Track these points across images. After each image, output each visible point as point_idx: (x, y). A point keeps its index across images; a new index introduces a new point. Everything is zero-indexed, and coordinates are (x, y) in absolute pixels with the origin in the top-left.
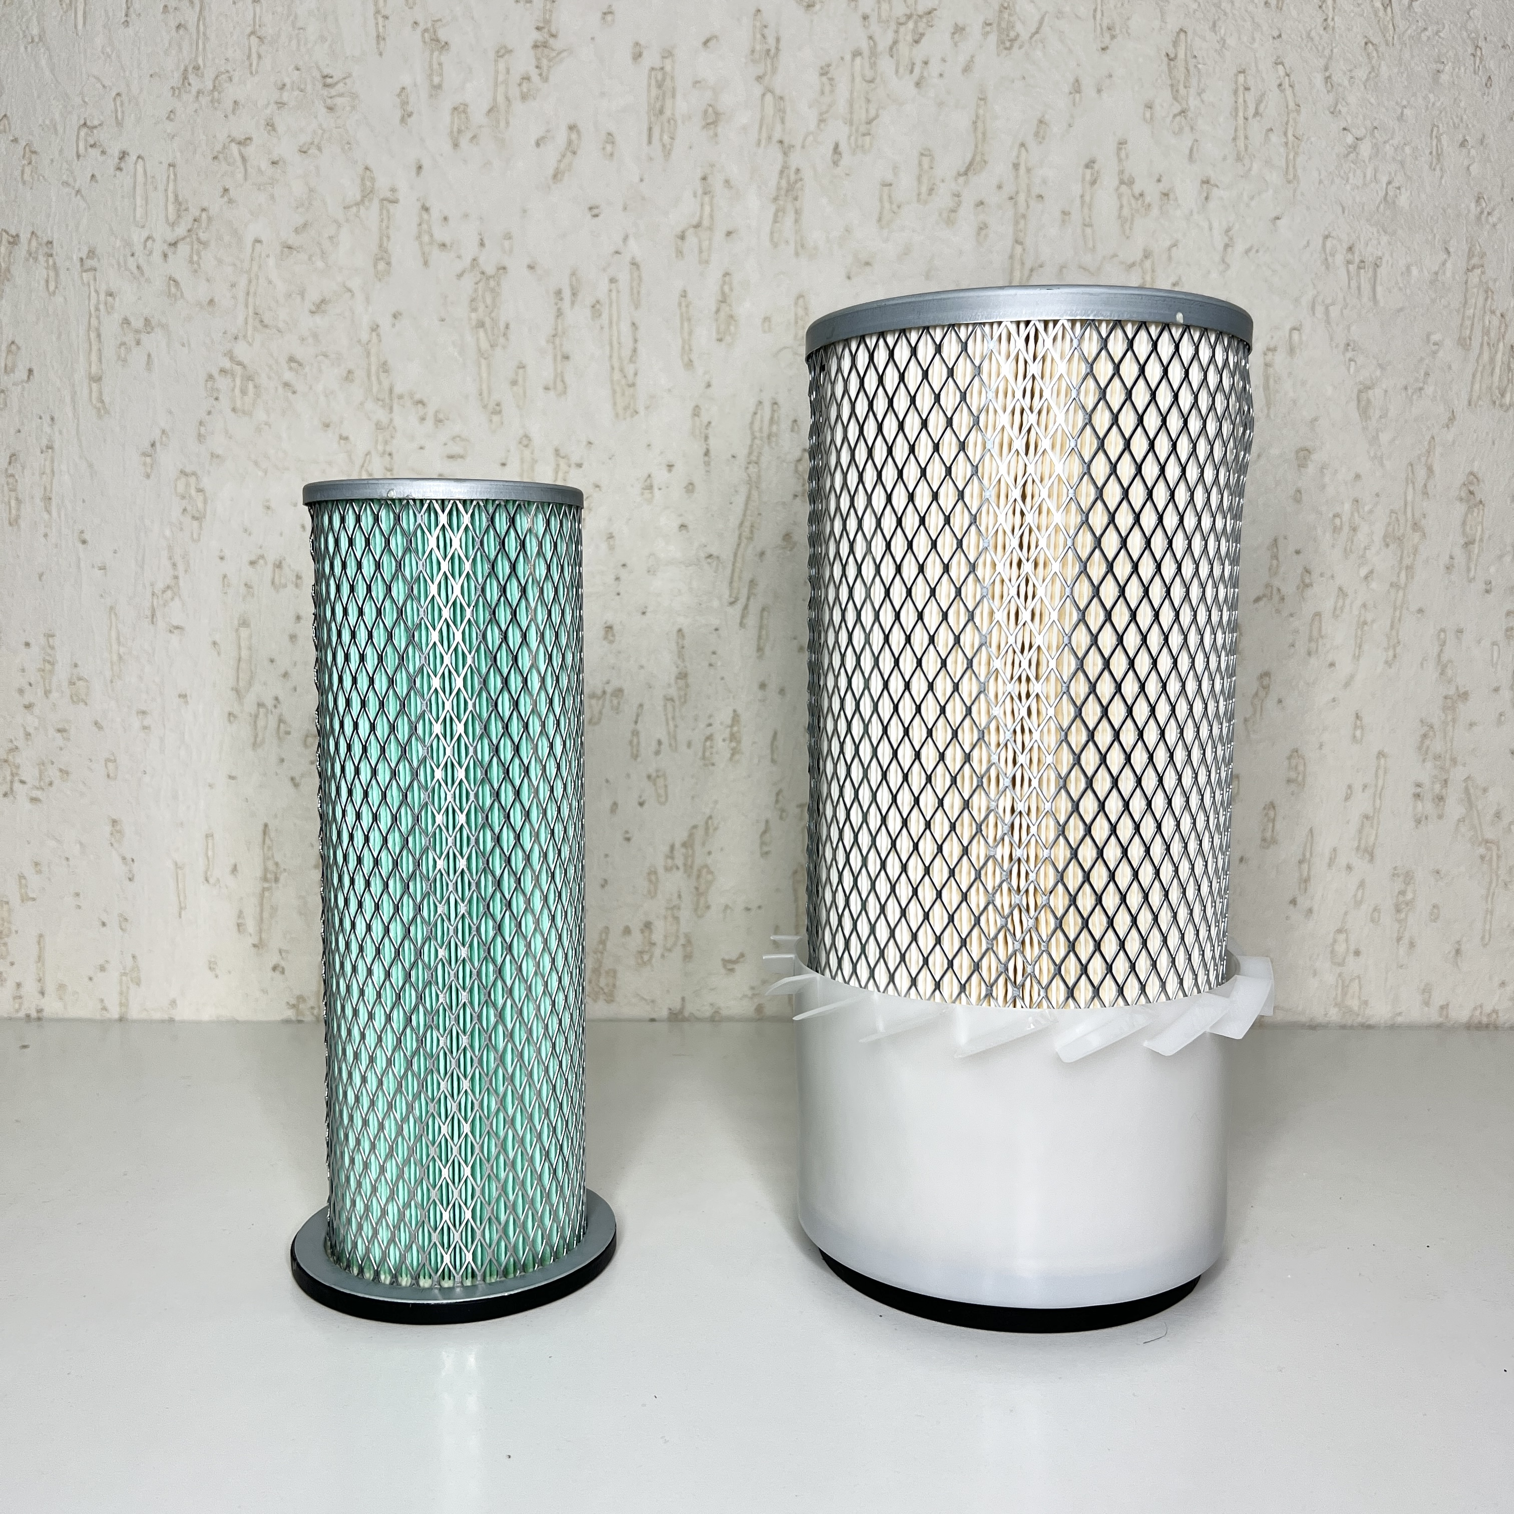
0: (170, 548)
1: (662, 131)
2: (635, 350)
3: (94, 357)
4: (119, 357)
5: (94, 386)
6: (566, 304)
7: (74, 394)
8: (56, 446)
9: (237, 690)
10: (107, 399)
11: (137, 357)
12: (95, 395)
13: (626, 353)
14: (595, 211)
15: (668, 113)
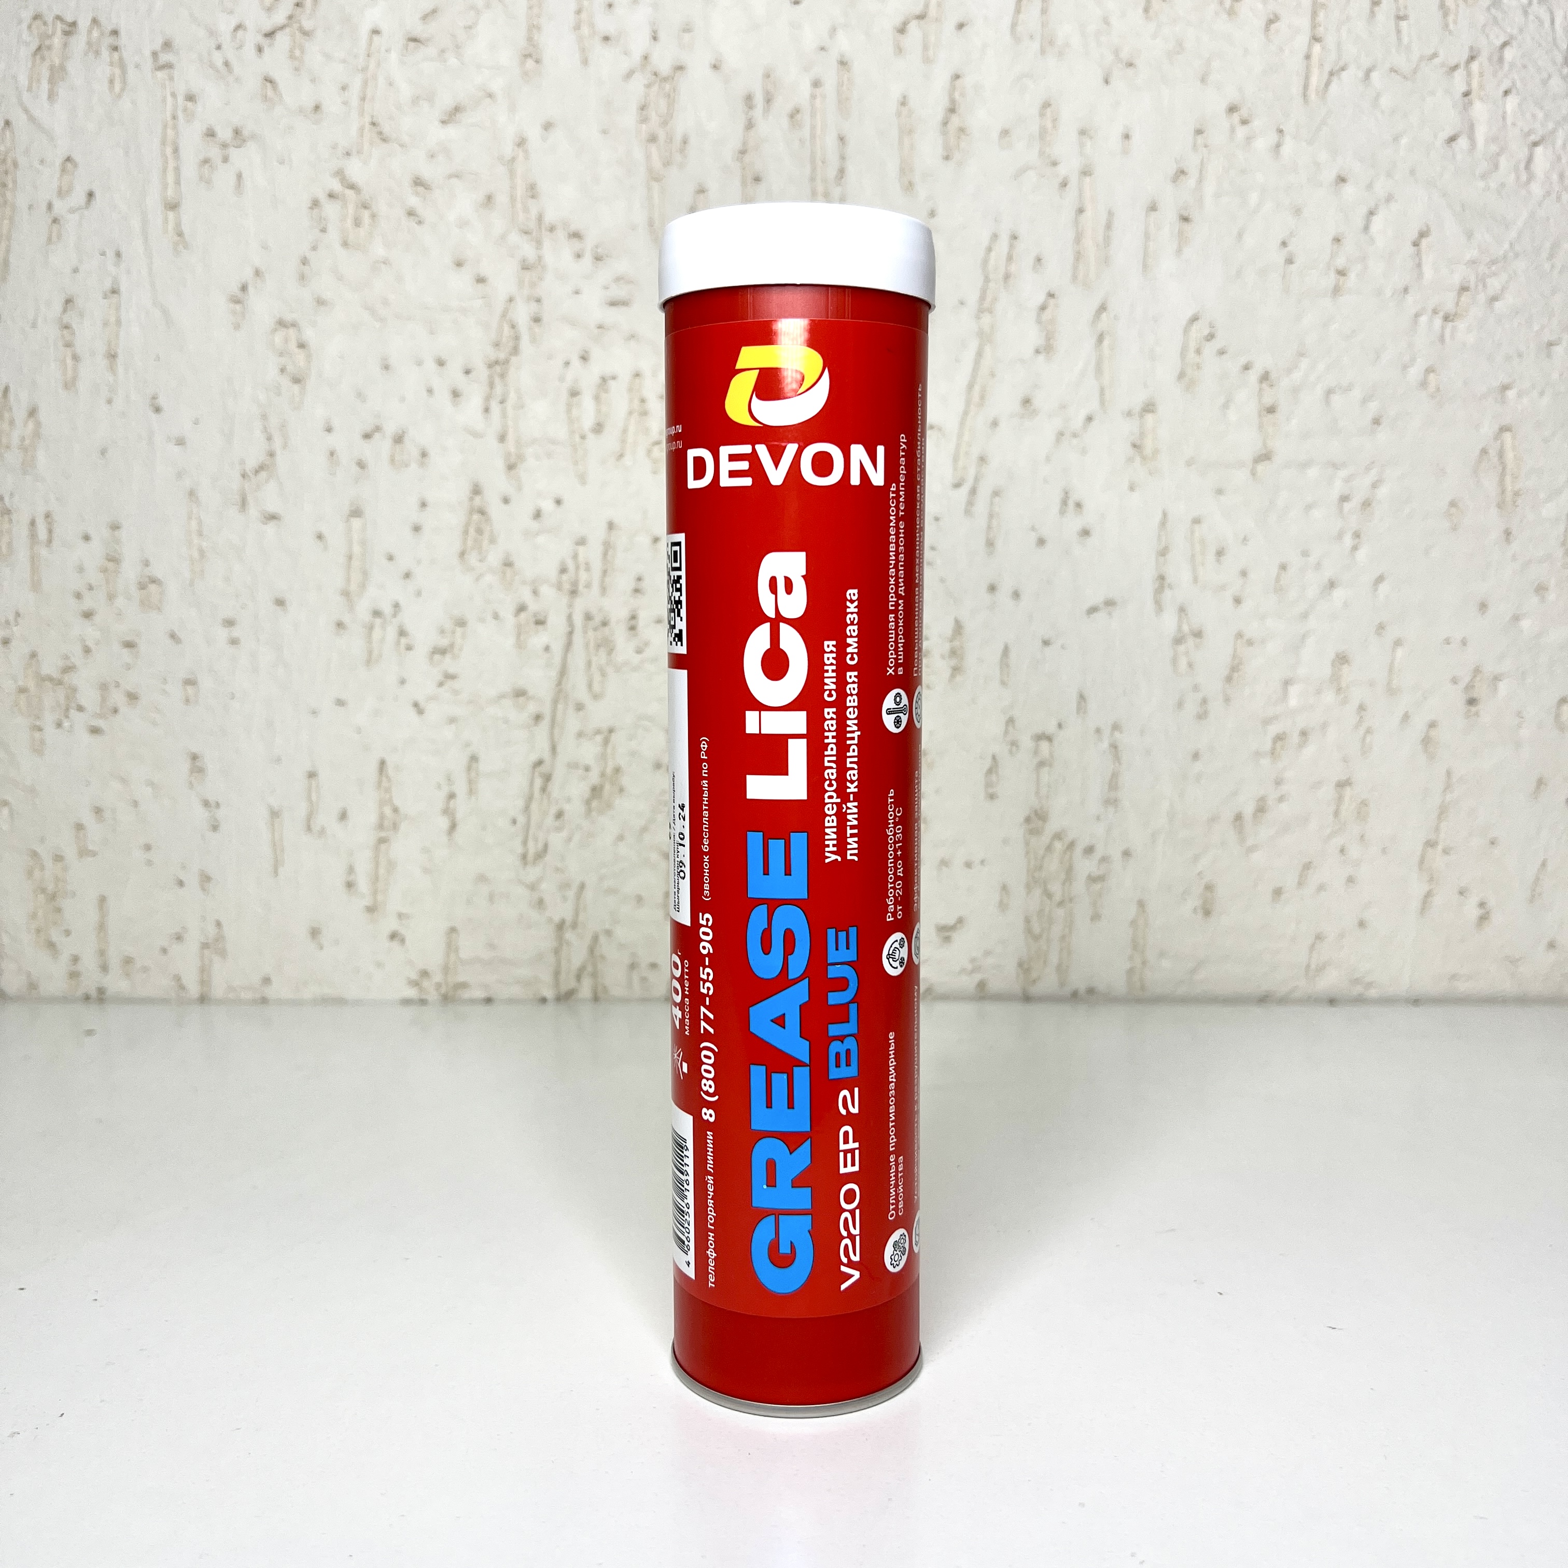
0: (264, 417)
3: (171, 178)
4: (201, 178)
5: (171, 215)
6: (758, 112)
7: (145, 223)
8: (123, 289)
9: (346, 594)
10: (186, 229)
11: (224, 177)
12: (171, 226)
13: (832, 173)
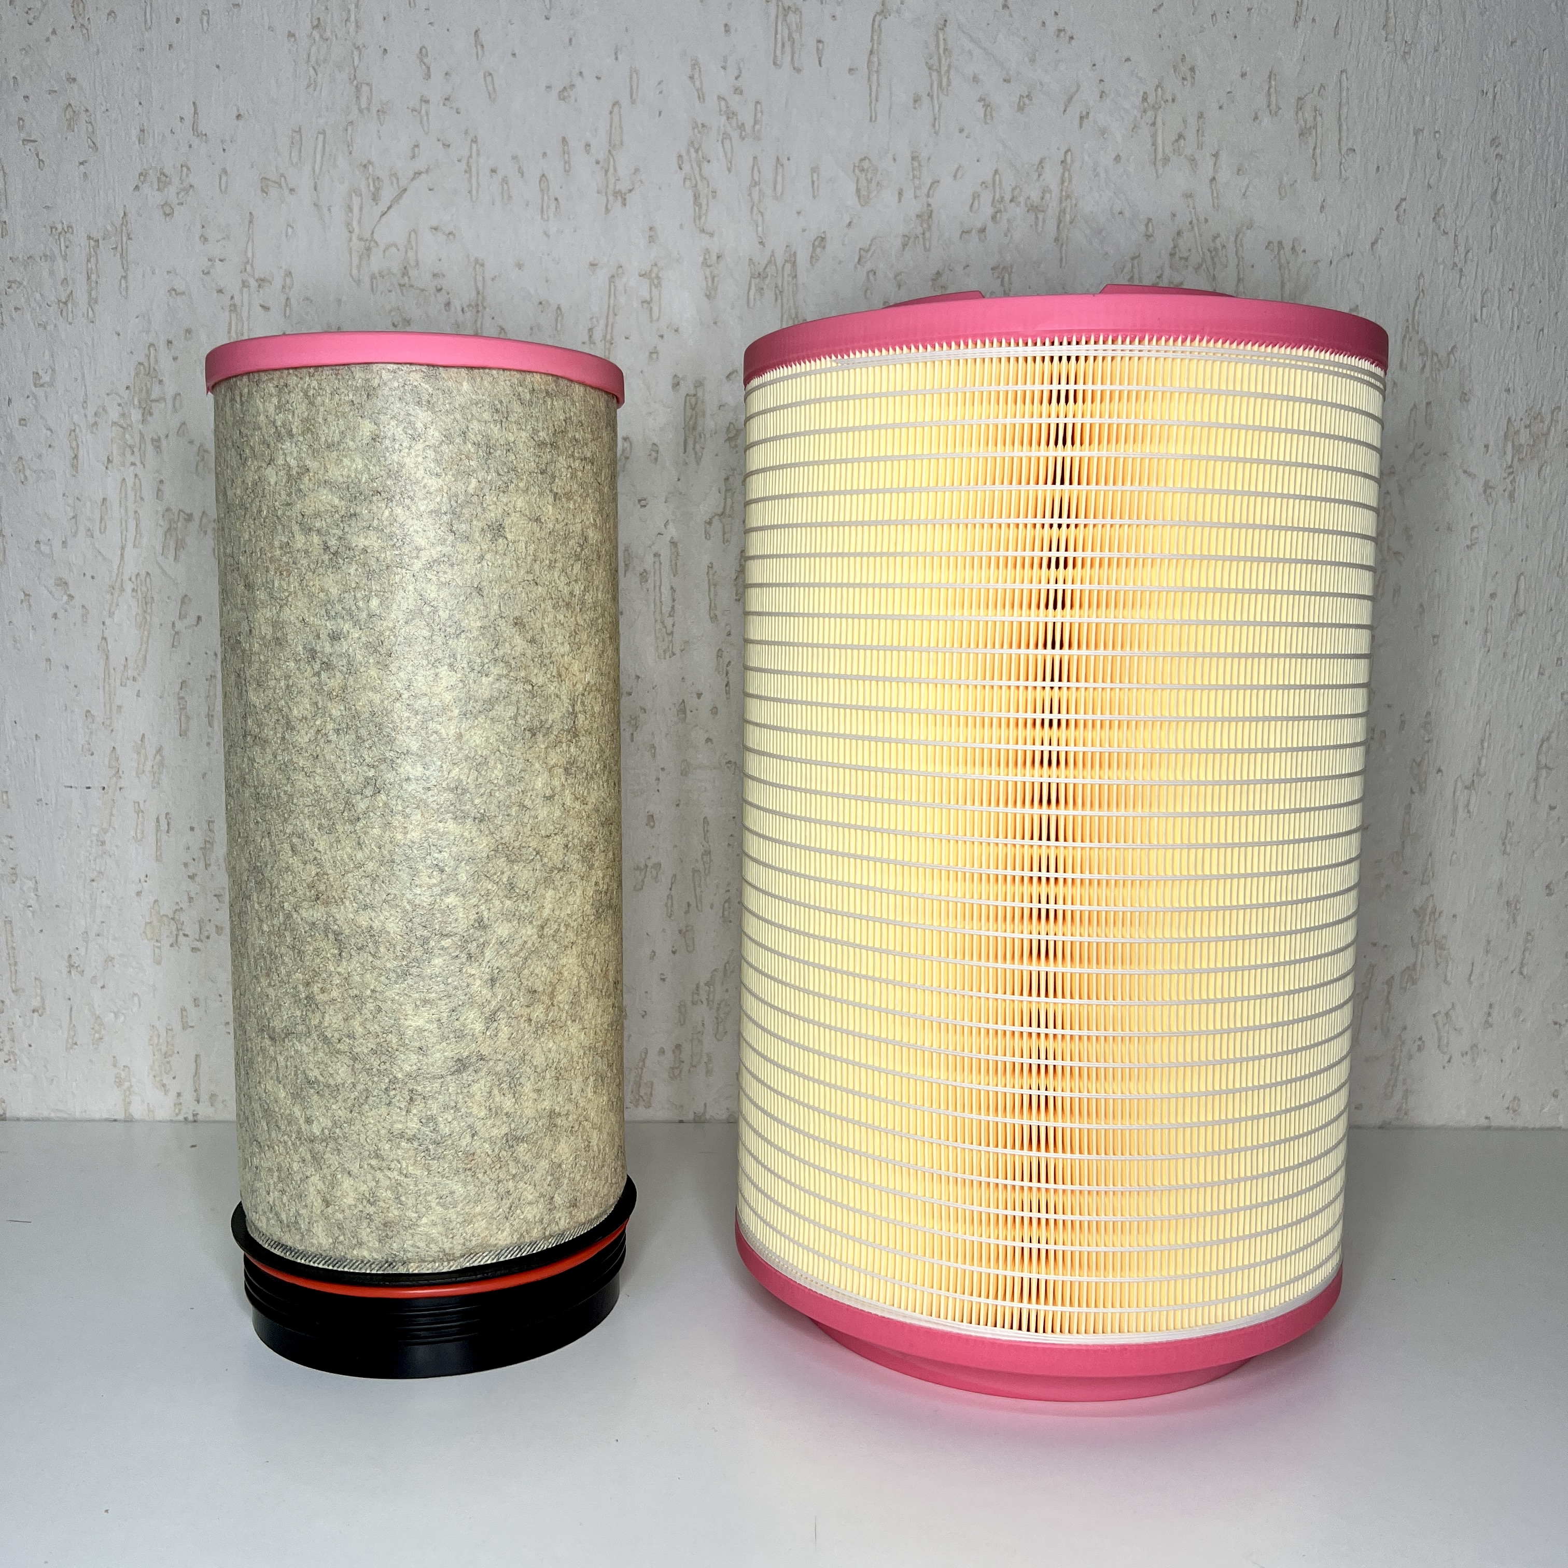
1: (695, 443)
2: (673, 607)
13: (666, 609)
14: (643, 503)
15: (700, 428)
